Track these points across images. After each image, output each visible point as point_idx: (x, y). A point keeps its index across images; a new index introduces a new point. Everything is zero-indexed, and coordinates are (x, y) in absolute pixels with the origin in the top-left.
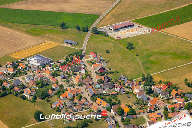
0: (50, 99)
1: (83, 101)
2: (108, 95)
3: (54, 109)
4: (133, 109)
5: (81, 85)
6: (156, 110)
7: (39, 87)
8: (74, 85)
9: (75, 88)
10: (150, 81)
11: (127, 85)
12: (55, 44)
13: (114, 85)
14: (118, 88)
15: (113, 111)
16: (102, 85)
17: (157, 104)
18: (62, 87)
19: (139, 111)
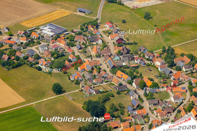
0: (67, 71)
1: (102, 74)
2: (128, 68)
3: (72, 81)
4: (156, 83)
5: (98, 56)
6: (179, 85)
7: (54, 58)
8: (91, 56)
9: (93, 59)
10: (172, 54)
11: (148, 57)
12: (67, 13)
13: (134, 57)
14: (138, 60)
15: (135, 84)
16: (121, 57)
17: (181, 78)
18: (78, 58)
19: (162, 85)
